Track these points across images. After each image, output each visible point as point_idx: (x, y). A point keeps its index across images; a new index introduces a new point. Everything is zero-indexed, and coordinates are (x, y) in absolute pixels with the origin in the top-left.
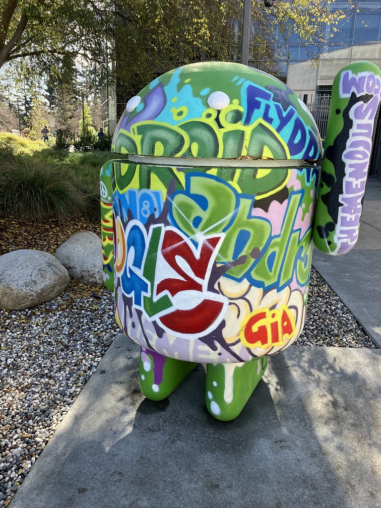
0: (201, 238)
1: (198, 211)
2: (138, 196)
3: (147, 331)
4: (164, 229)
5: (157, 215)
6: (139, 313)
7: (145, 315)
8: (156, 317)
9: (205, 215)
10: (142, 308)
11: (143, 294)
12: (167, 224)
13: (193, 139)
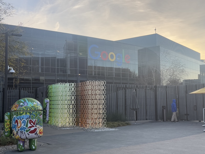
0: (34, 120)
1: (34, 117)
2: (25, 116)
3: (26, 135)
4: (29, 119)
5: (28, 118)
6: (25, 133)
7: (26, 132)
8: (28, 132)
9: (35, 117)
10: (25, 132)
11: (26, 129)
12: (30, 119)
13: (33, 108)
